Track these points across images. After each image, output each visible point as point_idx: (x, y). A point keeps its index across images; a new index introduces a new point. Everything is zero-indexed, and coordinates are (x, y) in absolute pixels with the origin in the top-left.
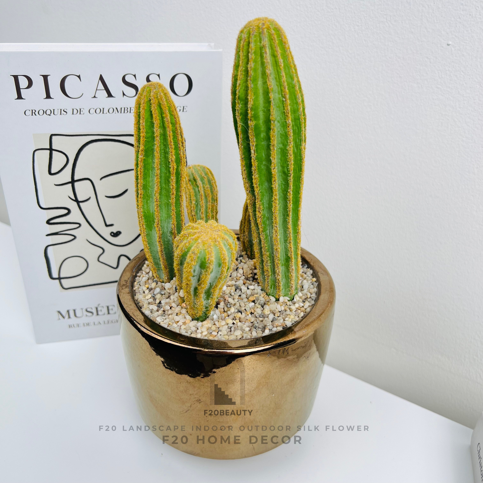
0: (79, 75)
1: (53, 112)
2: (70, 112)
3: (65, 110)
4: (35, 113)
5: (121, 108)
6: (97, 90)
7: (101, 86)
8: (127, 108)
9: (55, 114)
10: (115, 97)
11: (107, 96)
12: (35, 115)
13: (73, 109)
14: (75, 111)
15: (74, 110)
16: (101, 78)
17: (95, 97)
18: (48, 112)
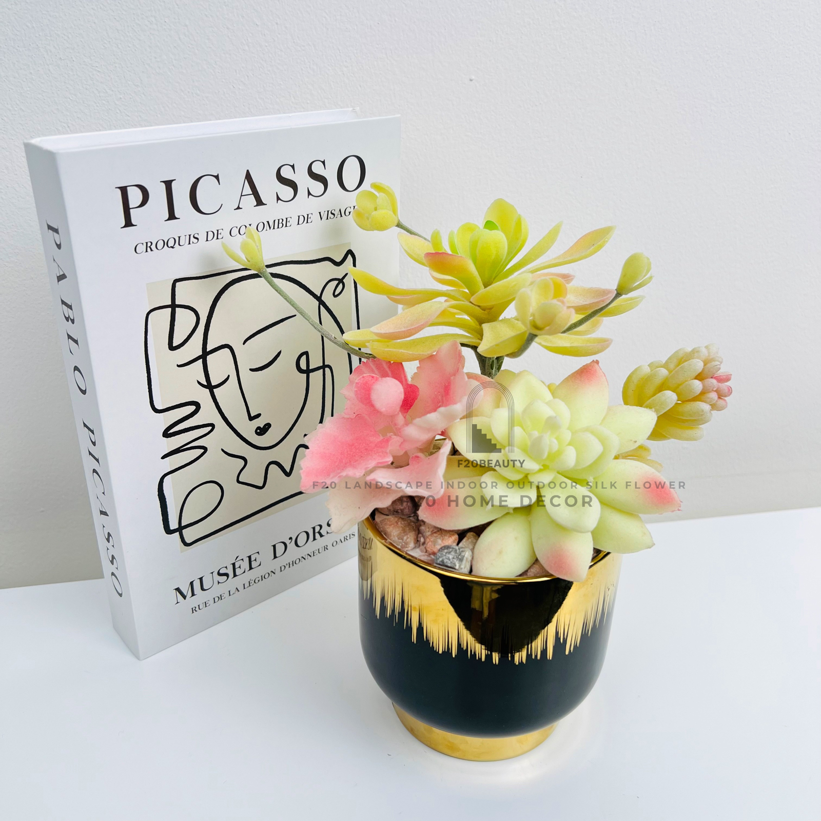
0: (216, 175)
1: (178, 241)
2: (202, 237)
3: (195, 236)
4: (151, 247)
5: (274, 221)
6: (241, 196)
7: (248, 190)
8: (283, 220)
9: (181, 244)
10: (266, 204)
11: (255, 204)
12: (151, 250)
13: (207, 232)
14: (210, 235)
15: (209, 233)
16: (248, 177)
17: (238, 208)
18: (171, 243)
